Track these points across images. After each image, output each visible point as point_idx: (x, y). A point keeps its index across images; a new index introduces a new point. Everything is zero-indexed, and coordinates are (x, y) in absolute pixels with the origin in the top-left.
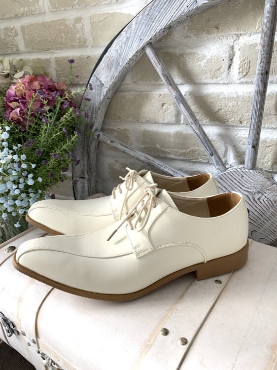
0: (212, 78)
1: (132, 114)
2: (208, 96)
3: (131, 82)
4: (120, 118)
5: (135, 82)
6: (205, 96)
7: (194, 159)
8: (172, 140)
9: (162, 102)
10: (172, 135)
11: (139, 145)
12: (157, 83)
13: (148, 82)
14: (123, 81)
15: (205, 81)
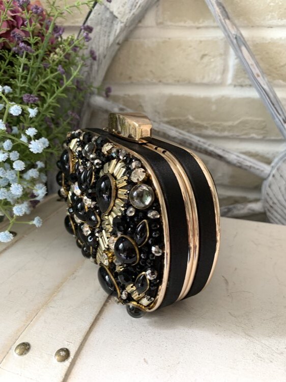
0: (281, 18)
1: (151, 71)
2: (273, 43)
3: (154, 24)
4: (130, 78)
5: (161, 23)
6: (269, 43)
7: (243, 135)
8: (214, 107)
9: (202, 53)
10: (213, 100)
11: (160, 118)
12: (197, 24)
13: (182, 24)
14: (140, 21)
15: (270, 23)
